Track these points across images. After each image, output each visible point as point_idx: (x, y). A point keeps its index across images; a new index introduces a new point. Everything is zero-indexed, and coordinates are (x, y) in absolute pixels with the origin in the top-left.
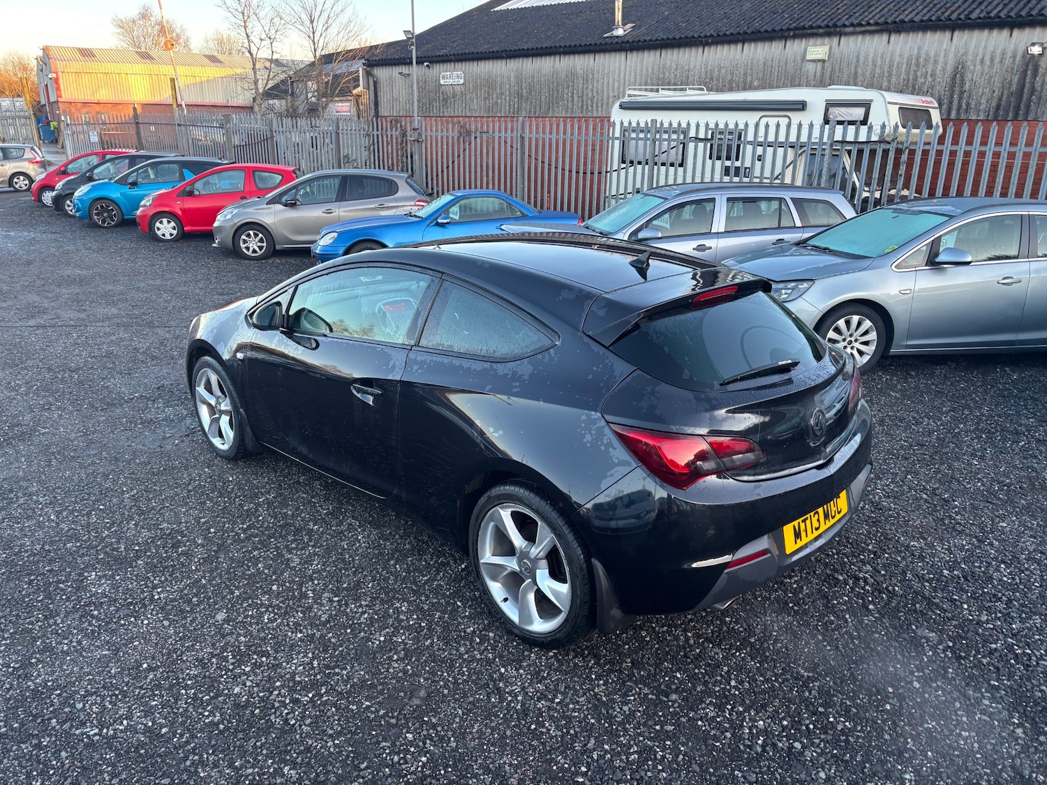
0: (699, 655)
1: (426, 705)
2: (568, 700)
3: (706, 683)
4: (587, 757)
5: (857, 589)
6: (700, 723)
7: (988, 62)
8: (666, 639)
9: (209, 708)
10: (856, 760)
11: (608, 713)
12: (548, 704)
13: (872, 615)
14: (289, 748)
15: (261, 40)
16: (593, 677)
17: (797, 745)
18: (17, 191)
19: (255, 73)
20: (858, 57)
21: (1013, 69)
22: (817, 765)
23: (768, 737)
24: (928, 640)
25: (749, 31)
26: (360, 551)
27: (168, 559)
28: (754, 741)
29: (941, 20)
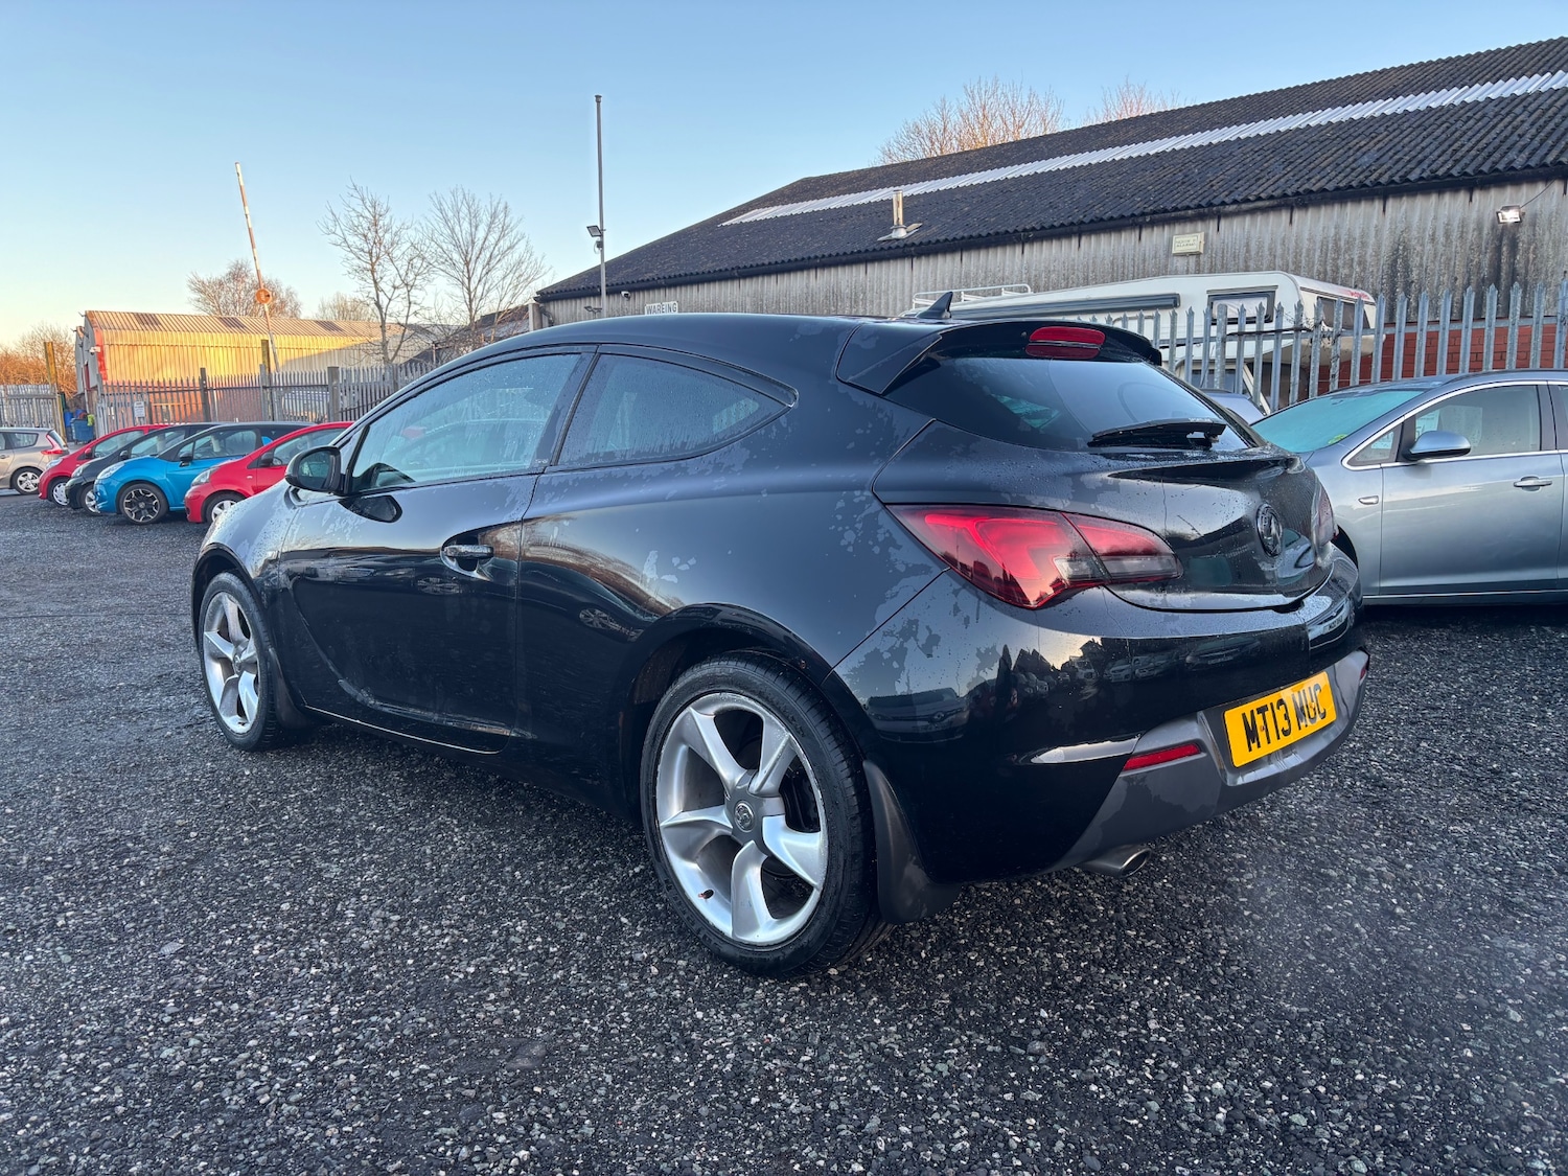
0: (1081, 985)
1: (541, 1069)
2: (826, 1057)
3: (1098, 1026)
4: (865, 1146)
5: (1367, 888)
6: (1094, 1088)
7: (1442, 239)
8: (1016, 964)
9: (105, 1080)
10: (1424, 1140)
11: (906, 1075)
12: (787, 1064)
13: (1403, 923)
14: (246, 1141)
15: (395, 288)
16: (877, 1021)
17: (1299, 1119)
18: (23, 493)
19: (384, 332)
20: (1248, 245)
21: (1479, 246)
22: (1345, 1151)
23: (1235, 1108)
24: (1517, 953)
25: (1086, 220)
26: (454, 856)
27: (100, 873)
28: (1208, 1115)
29: (1365, 185)
